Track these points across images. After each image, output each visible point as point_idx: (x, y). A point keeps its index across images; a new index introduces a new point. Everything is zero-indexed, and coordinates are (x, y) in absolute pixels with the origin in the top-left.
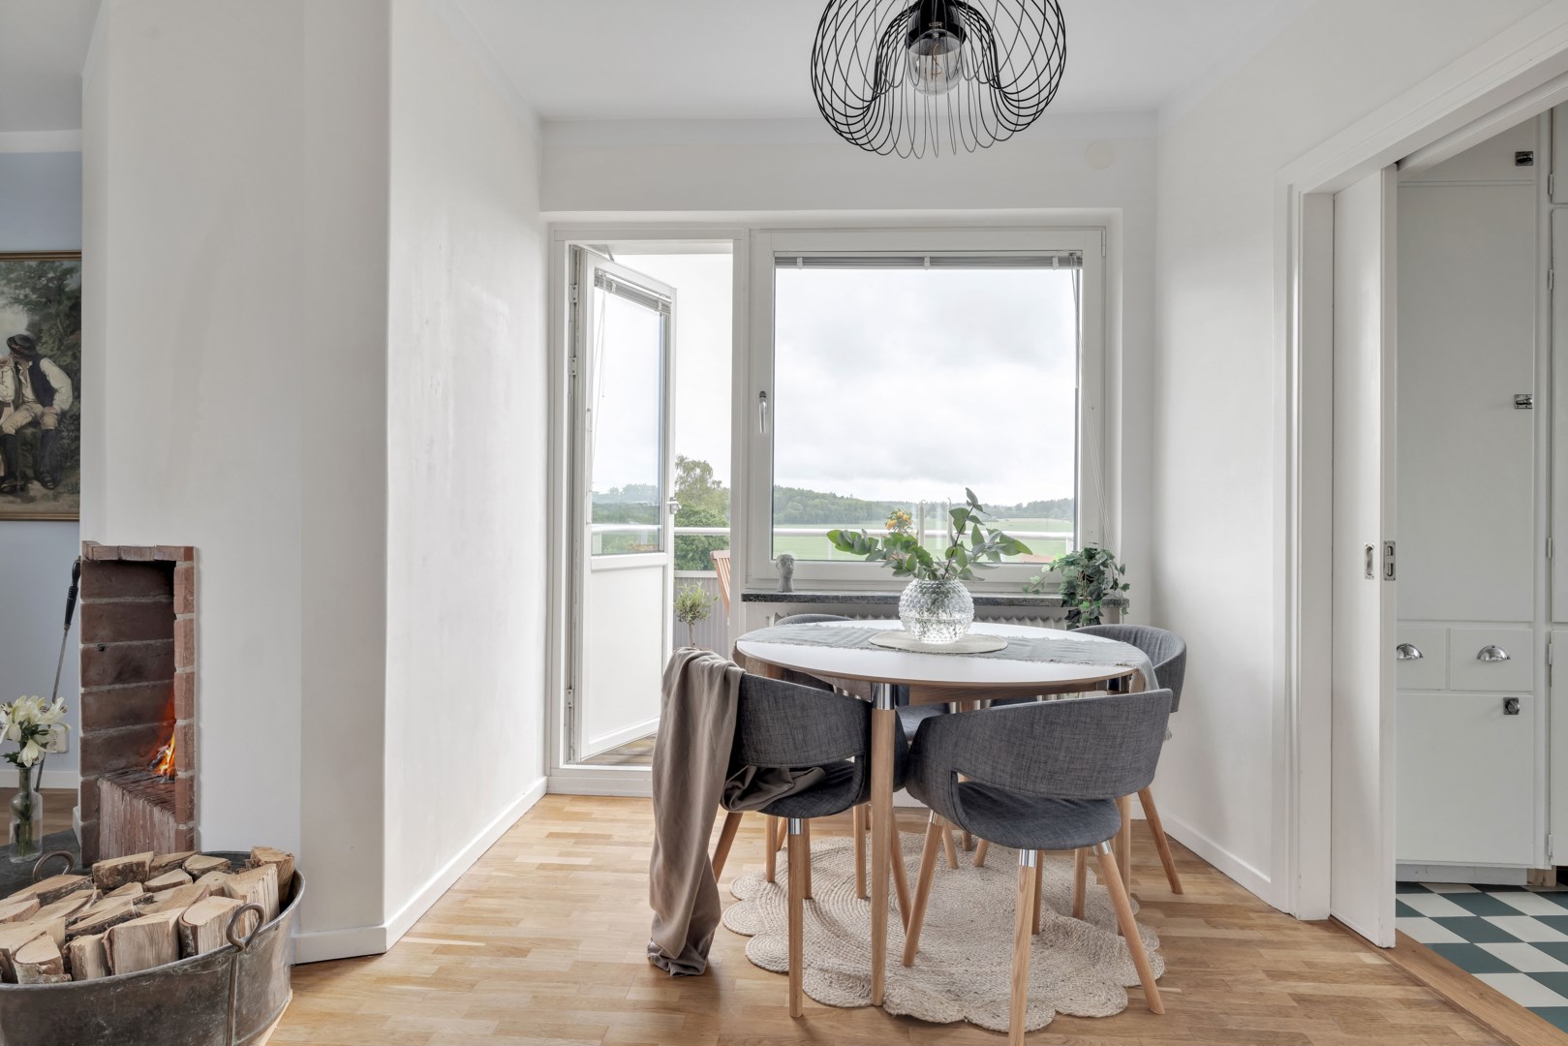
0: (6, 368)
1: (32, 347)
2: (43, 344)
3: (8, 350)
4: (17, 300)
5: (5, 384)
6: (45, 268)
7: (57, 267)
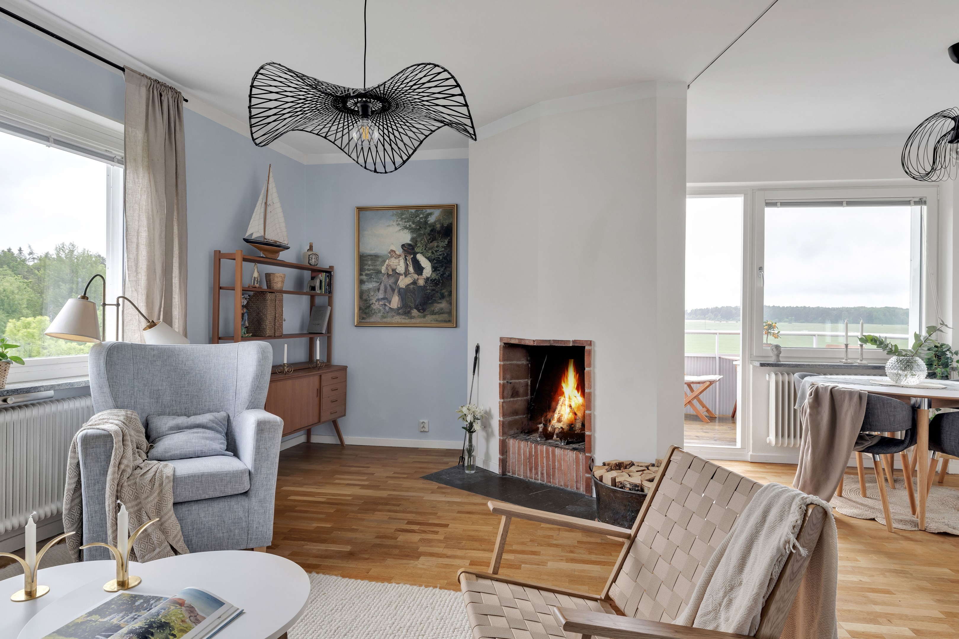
0: (400, 258)
1: (413, 249)
2: (418, 247)
3: (402, 250)
4: (406, 228)
5: (400, 265)
6: (419, 213)
7: (424, 212)
